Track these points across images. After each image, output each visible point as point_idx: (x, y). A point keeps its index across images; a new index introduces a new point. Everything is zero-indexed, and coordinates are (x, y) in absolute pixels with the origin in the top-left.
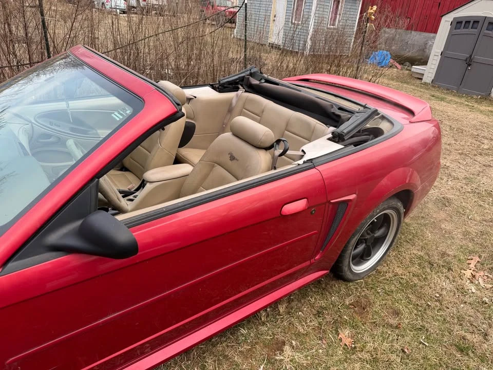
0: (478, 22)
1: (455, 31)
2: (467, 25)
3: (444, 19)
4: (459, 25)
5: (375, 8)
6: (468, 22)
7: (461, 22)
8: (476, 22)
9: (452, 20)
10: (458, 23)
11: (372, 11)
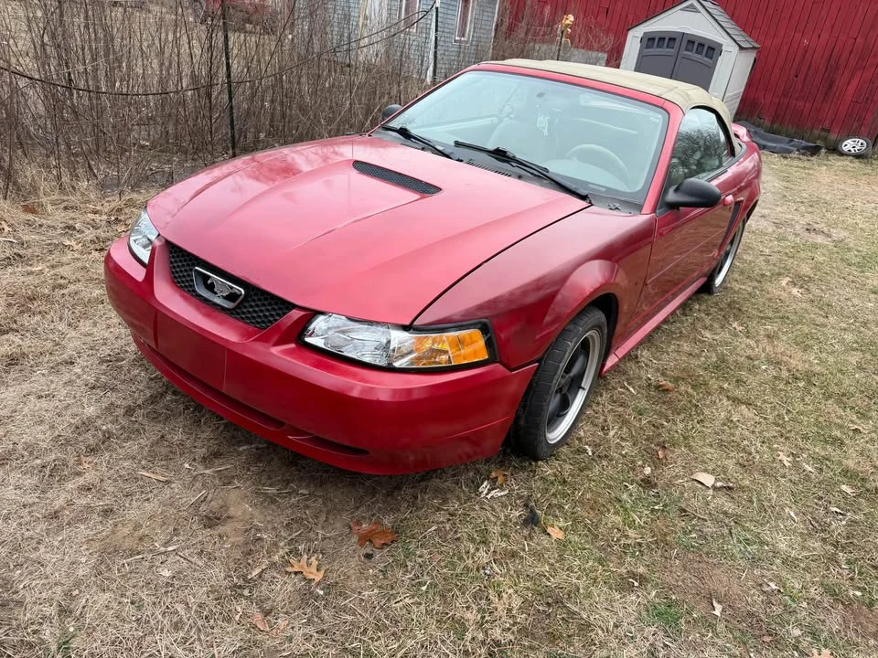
0: (675, 39)
1: (645, 50)
2: (661, 43)
3: (631, 34)
4: (650, 43)
5: (571, 18)
6: (662, 39)
7: (654, 39)
8: (672, 39)
9: (642, 35)
10: (650, 41)
11: (568, 22)
